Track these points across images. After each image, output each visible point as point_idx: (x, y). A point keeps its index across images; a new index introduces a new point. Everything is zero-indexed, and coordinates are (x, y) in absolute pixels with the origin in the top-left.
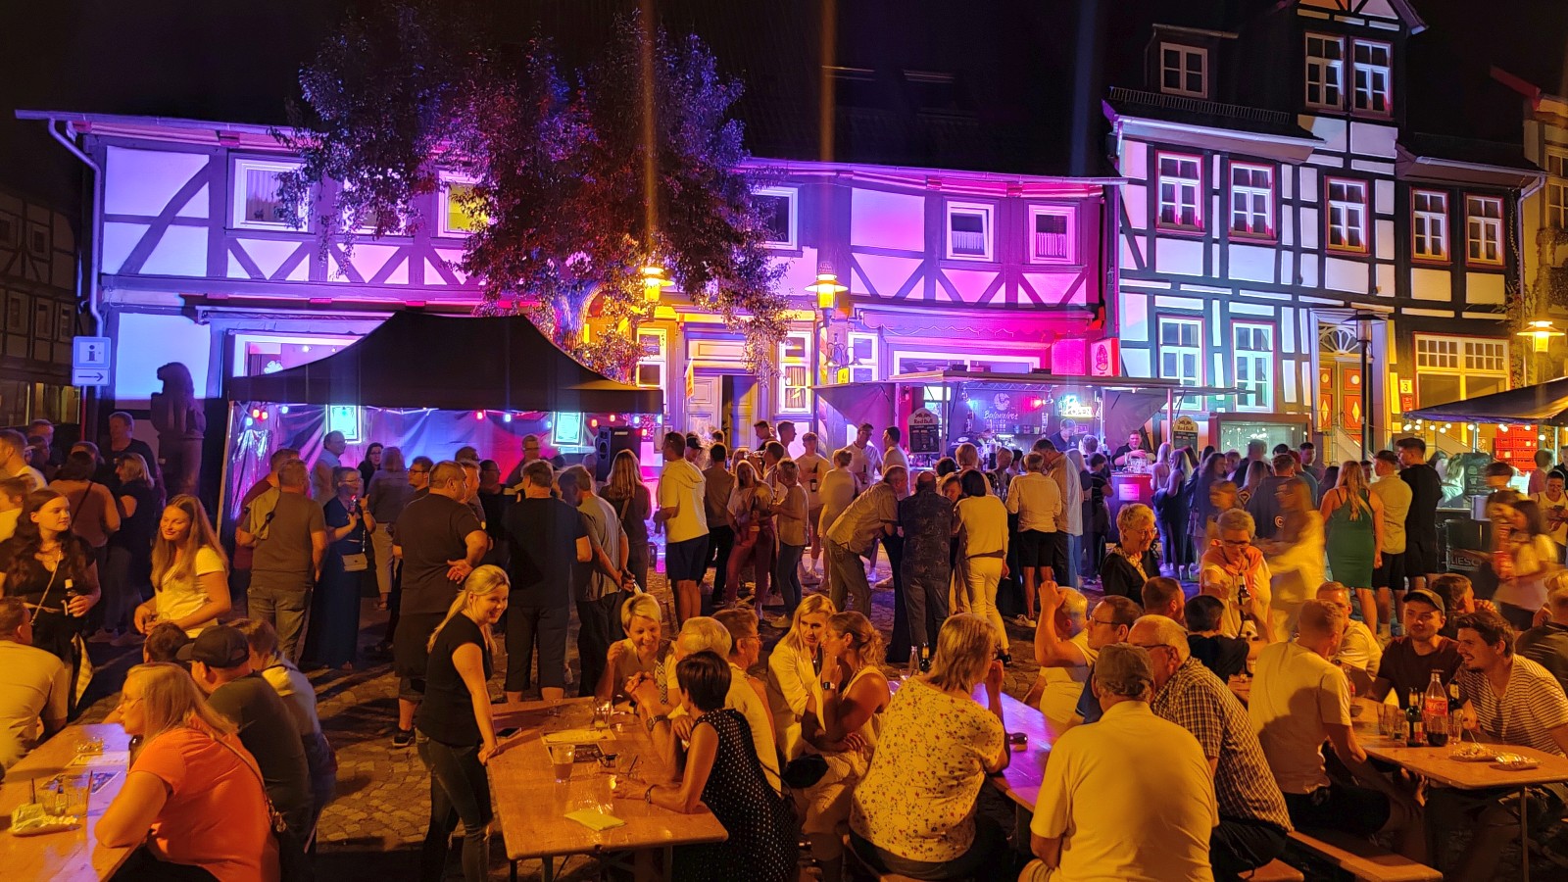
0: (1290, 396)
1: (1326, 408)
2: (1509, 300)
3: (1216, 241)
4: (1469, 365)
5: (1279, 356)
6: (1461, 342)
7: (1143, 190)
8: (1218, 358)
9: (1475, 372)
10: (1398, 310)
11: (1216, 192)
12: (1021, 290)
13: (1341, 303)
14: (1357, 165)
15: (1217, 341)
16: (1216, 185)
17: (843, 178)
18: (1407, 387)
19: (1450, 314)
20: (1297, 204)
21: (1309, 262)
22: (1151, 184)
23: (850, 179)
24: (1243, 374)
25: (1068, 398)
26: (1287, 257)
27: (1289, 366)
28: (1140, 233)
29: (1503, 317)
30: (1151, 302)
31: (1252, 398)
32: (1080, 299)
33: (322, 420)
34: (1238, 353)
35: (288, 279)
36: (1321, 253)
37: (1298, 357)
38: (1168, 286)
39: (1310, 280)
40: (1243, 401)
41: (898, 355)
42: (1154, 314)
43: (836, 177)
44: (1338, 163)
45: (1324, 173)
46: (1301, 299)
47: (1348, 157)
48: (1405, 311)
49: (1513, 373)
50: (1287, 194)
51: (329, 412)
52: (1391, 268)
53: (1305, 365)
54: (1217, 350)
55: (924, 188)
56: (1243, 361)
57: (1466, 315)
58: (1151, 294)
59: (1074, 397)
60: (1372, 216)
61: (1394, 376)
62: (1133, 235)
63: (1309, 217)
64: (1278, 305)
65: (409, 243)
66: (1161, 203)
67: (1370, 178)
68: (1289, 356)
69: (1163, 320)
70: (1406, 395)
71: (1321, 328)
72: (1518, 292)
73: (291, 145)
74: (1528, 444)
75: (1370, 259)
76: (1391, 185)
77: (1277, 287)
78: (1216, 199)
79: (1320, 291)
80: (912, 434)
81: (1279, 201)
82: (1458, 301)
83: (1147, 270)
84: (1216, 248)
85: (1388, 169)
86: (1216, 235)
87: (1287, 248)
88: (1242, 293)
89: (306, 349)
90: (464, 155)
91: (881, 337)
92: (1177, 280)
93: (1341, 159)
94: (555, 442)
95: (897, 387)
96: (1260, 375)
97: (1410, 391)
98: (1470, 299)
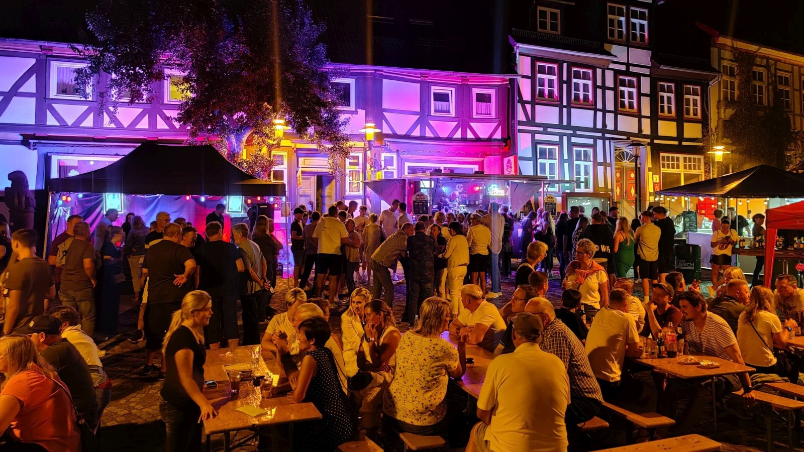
0: (601, 184)
1: (618, 190)
2: (704, 136)
3: (565, 107)
4: (685, 168)
5: (596, 164)
6: (681, 156)
7: (529, 81)
8: (566, 165)
9: (688, 171)
10: (652, 141)
11: (565, 82)
12: (469, 131)
13: (625, 137)
14: (633, 69)
15: (566, 157)
16: (565, 78)
17: (378, 74)
18: (657, 178)
19: (676, 143)
20: (604, 88)
21: (610, 117)
22: (533, 78)
23: (382, 74)
24: (578, 173)
25: (493, 186)
26: (599, 114)
27: (600, 169)
28: (527, 102)
29: (701, 144)
30: (533, 137)
31: (583, 185)
32: (498, 135)
33: (102, 201)
34: (576, 163)
35: (81, 125)
36: (616, 113)
37: (605, 164)
38: (541, 129)
39: (610, 126)
40: (579, 186)
41: (407, 165)
42: (535, 143)
43: (374, 73)
44: (623, 68)
45: (617, 73)
46: (607, 135)
47: (628, 65)
48: (656, 141)
49: (706, 172)
50: (599, 83)
51: (105, 197)
52: (648, 120)
53: (609, 168)
54: (566, 161)
55: (419, 79)
56: (578, 166)
57: (684, 143)
58: (533, 133)
59: (496, 186)
60: (640, 94)
61: (650, 173)
62: (523, 103)
63: (610, 94)
64: (595, 139)
65: (148, 107)
66: (538, 88)
67: (638, 76)
68: (601, 164)
69: (539, 146)
70: (656, 183)
71: (616, 150)
72: (708, 132)
73: (82, 54)
74: (713, 206)
75: (639, 116)
76: (648, 79)
77: (595, 129)
78: (565, 86)
79: (615, 131)
80: (414, 205)
81: (595, 87)
82: (680, 137)
83: (531, 121)
84: (565, 110)
85: (647, 71)
86: (565, 103)
87: (599, 110)
88: (578, 132)
89: (92, 163)
90: (178, 61)
91: (398, 155)
92: (546, 126)
93: (625, 66)
94: (228, 211)
95: (407, 181)
96: (586, 173)
97: (658, 181)
98: (686, 135)
